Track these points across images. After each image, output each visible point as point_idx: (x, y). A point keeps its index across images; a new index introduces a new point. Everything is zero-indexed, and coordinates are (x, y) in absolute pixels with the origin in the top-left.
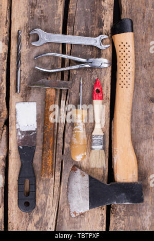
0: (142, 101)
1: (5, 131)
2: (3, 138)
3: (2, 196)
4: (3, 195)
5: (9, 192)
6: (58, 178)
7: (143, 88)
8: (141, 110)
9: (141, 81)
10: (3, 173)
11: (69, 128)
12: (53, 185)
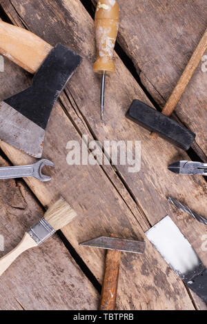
0: (158, 31)
1: (22, 188)
2: (26, 199)
3: (77, 268)
4: (77, 265)
5: (81, 257)
6: (127, 197)
7: (148, 15)
8: (165, 42)
9: (139, 9)
10: (58, 239)
11: (95, 127)
12: (128, 210)
